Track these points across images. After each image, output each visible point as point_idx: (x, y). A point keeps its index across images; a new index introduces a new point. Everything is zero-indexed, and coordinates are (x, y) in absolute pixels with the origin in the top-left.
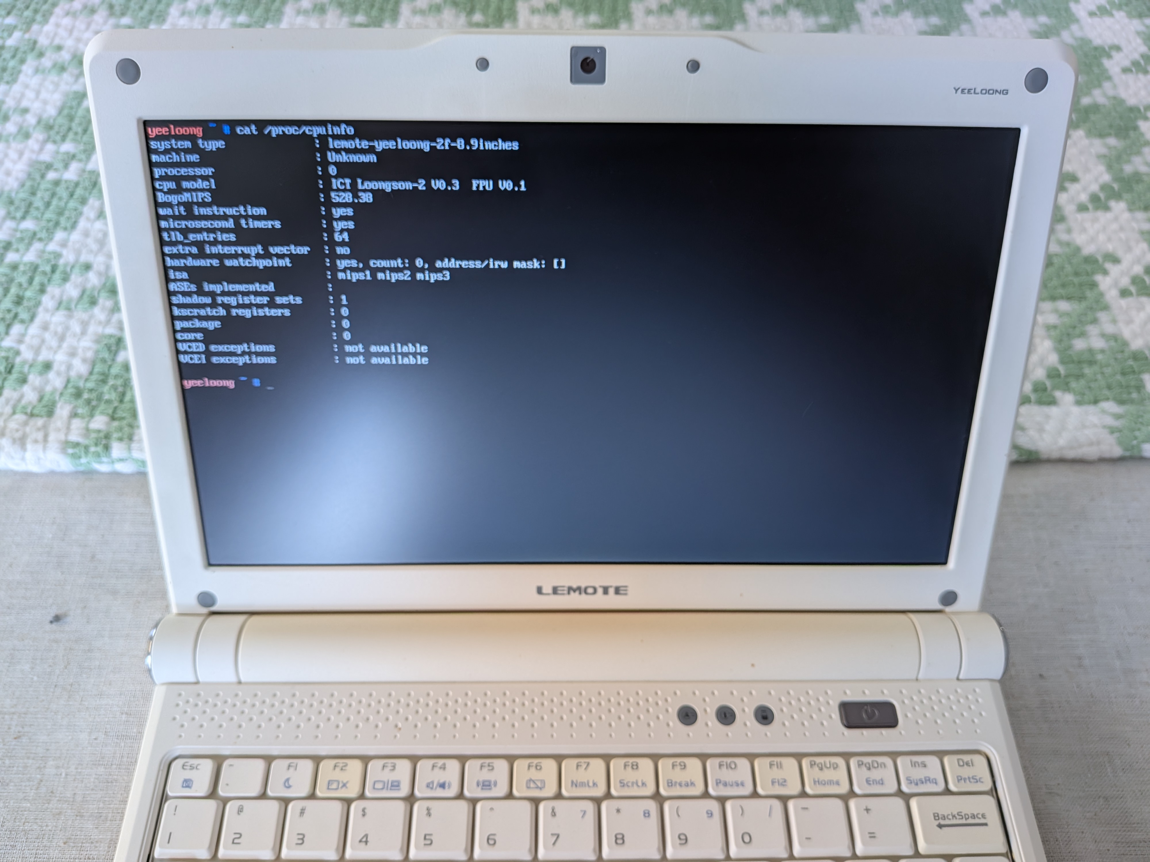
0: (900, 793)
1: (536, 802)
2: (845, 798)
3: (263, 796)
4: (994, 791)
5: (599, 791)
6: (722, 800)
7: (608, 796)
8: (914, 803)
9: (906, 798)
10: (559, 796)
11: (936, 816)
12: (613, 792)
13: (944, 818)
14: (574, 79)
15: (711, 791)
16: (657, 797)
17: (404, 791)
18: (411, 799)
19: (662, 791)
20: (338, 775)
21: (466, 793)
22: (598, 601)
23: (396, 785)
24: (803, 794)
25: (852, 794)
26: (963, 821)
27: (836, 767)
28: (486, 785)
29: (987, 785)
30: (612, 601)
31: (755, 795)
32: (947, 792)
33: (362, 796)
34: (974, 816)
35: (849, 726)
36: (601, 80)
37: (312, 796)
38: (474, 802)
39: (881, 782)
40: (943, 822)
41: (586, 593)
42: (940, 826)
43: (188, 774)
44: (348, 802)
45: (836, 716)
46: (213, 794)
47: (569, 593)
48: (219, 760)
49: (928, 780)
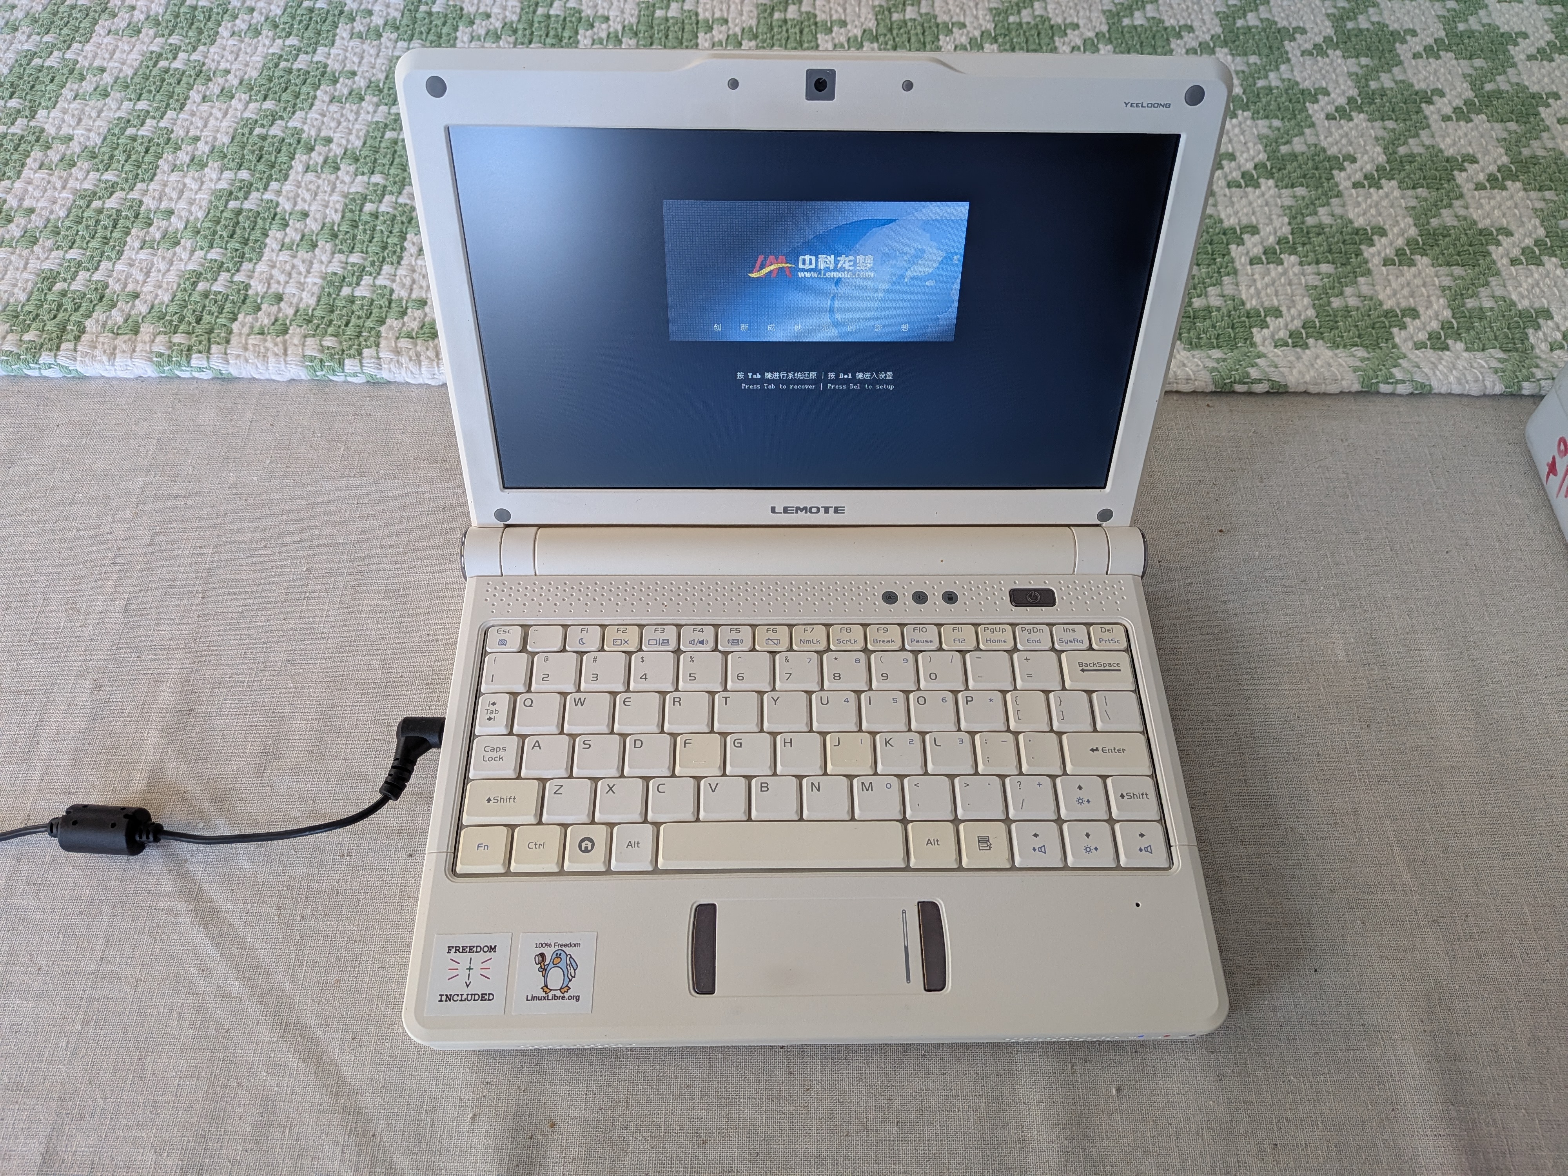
0: (1053, 649)
1: (773, 653)
2: (1011, 652)
3: (564, 650)
4: (1129, 649)
5: (821, 647)
6: (916, 653)
7: (828, 650)
8: (1063, 656)
9: (1059, 652)
10: (791, 650)
11: (1080, 664)
12: (832, 647)
13: (1086, 665)
14: (810, 97)
15: (907, 647)
16: (865, 650)
17: (673, 646)
18: (677, 652)
19: (870, 647)
20: (621, 635)
21: (720, 647)
22: (821, 518)
23: (666, 642)
24: (977, 648)
25: (1015, 649)
26: (1102, 668)
27: (1004, 631)
28: (735, 642)
29: (1124, 645)
30: (832, 518)
31: (940, 649)
32: (1091, 649)
33: (640, 650)
34: (1110, 665)
35: (1018, 605)
36: (831, 97)
37: (602, 650)
38: (726, 654)
39: (1039, 641)
40: (1085, 668)
41: (811, 512)
42: (1083, 670)
43: (502, 636)
44: (629, 654)
45: (1007, 598)
46: (523, 649)
47: (797, 512)
48: (525, 627)
49: (1075, 640)
